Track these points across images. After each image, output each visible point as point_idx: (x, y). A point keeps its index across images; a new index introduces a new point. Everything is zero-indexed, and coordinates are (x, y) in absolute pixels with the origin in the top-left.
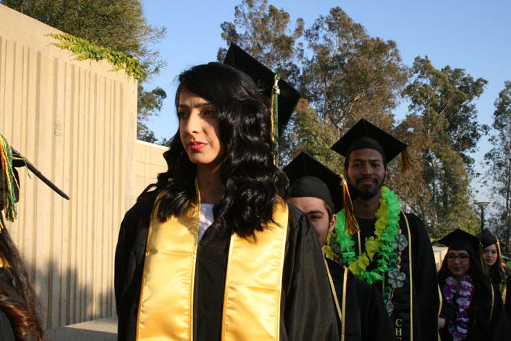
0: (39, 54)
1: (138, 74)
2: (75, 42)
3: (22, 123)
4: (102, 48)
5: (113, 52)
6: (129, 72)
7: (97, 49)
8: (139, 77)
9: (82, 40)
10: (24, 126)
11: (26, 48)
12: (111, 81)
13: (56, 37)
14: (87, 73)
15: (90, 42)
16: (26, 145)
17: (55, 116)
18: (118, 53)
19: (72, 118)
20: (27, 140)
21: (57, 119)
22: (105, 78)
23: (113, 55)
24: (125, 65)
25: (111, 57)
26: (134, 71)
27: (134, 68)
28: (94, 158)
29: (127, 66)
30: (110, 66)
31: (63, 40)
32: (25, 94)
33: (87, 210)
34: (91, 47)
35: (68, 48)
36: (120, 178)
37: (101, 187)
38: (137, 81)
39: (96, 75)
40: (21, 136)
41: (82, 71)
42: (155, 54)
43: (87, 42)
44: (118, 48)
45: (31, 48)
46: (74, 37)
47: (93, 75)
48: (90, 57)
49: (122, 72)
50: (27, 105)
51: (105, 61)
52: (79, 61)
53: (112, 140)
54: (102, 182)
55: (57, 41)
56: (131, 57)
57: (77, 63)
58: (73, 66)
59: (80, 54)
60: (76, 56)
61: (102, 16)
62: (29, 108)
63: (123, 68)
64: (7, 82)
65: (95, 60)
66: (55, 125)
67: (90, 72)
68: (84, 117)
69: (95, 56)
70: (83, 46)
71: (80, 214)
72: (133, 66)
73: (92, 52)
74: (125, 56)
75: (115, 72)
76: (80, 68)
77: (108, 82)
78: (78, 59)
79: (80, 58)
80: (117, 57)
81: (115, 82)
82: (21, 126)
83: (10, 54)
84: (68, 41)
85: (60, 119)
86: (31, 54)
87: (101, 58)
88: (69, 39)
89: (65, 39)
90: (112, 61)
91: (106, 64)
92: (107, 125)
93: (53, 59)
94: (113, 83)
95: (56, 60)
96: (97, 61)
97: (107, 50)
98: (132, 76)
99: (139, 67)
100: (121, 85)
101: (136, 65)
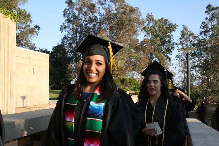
1: (16, 19)
5: (4, 9)
6: (12, 19)
8: (16, 21)
12: (3, 22)
18: (7, 10)
22: (1, 21)
23: (4, 11)
24: (10, 15)
25: (3, 12)
26: (14, 18)
27: (14, 17)
29: (11, 16)
30: (3, 16)
36: (8, 65)
38: (16, 22)
44: (6, 8)
53: (4, 48)
56: (13, 12)
63: (9, 17)
74: (10, 12)
75: (5, 19)
80: (6, 12)
81: (5, 23)
90: (4, 14)
94: (4, 23)
97: (2, 9)
98: (14, 21)
99: (16, 17)
100: (8, 24)
101: (15, 15)
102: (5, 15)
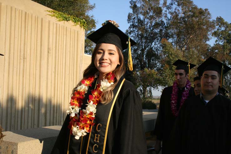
0: (42, 19)
1: (85, 27)
2: (57, 13)
3: (34, 48)
4: (69, 16)
5: (74, 17)
6: (81, 26)
7: (67, 16)
9: (60, 13)
10: (35, 49)
11: (37, 17)
12: (73, 30)
13: (49, 12)
14: (63, 27)
15: (64, 13)
16: (36, 57)
17: (49, 45)
18: (76, 18)
19: (56, 46)
20: (36, 55)
21: (49, 46)
22: (71, 29)
23: (74, 19)
24: (79, 23)
25: (73, 20)
26: (83, 25)
28: (65, 63)
30: (73, 23)
31: (53, 13)
32: (36, 36)
33: (62, 85)
34: (64, 16)
35: (54, 16)
37: (68, 75)
38: (84, 30)
39: (67, 27)
40: (34, 53)
41: (61, 26)
42: (92, 17)
43: (63, 13)
44: (76, 15)
45: (38, 17)
46: (57, 12)
47: (65, 27)
48: (64, 20)
49: (78, 26)
50: (37, 40)
51: (70, 21)
52: (59, 22)
53: (73, 55)
54: (68, 73)
55: (50, 13)
56: (82, 20)
57: (59, 23)
58: (57, 24)
59: (60, 19)
60: (57, 20)
61: (70, 2)
62: (38, 42)
63: (79, 24)
64: (28, 31)
65: (66, 21)
66: (49, 49)
67: (64, 26)
68: (61, 45)
69: (66, 19)
70: (61, 15)
71: (59, 86)
72: (83, 23)
73: (65, 18)
74: (79, 19)
75: (75, 26)
76: (59, 25)
77: (72, 30)
78: (59, 21)
79: (59, 20)
80: (76, 20)
81: (75, 30)
82: (34, 50)
83: (30, 19)
84: (54, 13)
85: (51, 46)
86: (39, 19)
87: (69, 20)
88: (55, 12)
89: (53, 12)
90: (74, 21)
91: (71, 23)
92: (71, 49)
93: (48, 21)
95: (49, 22)
96: (67, 21)
97: (72, 17)
98: (83, 28)
99: (86, 24)
100: (78, 31)
101: (84, 23)
102: (75, 23)
